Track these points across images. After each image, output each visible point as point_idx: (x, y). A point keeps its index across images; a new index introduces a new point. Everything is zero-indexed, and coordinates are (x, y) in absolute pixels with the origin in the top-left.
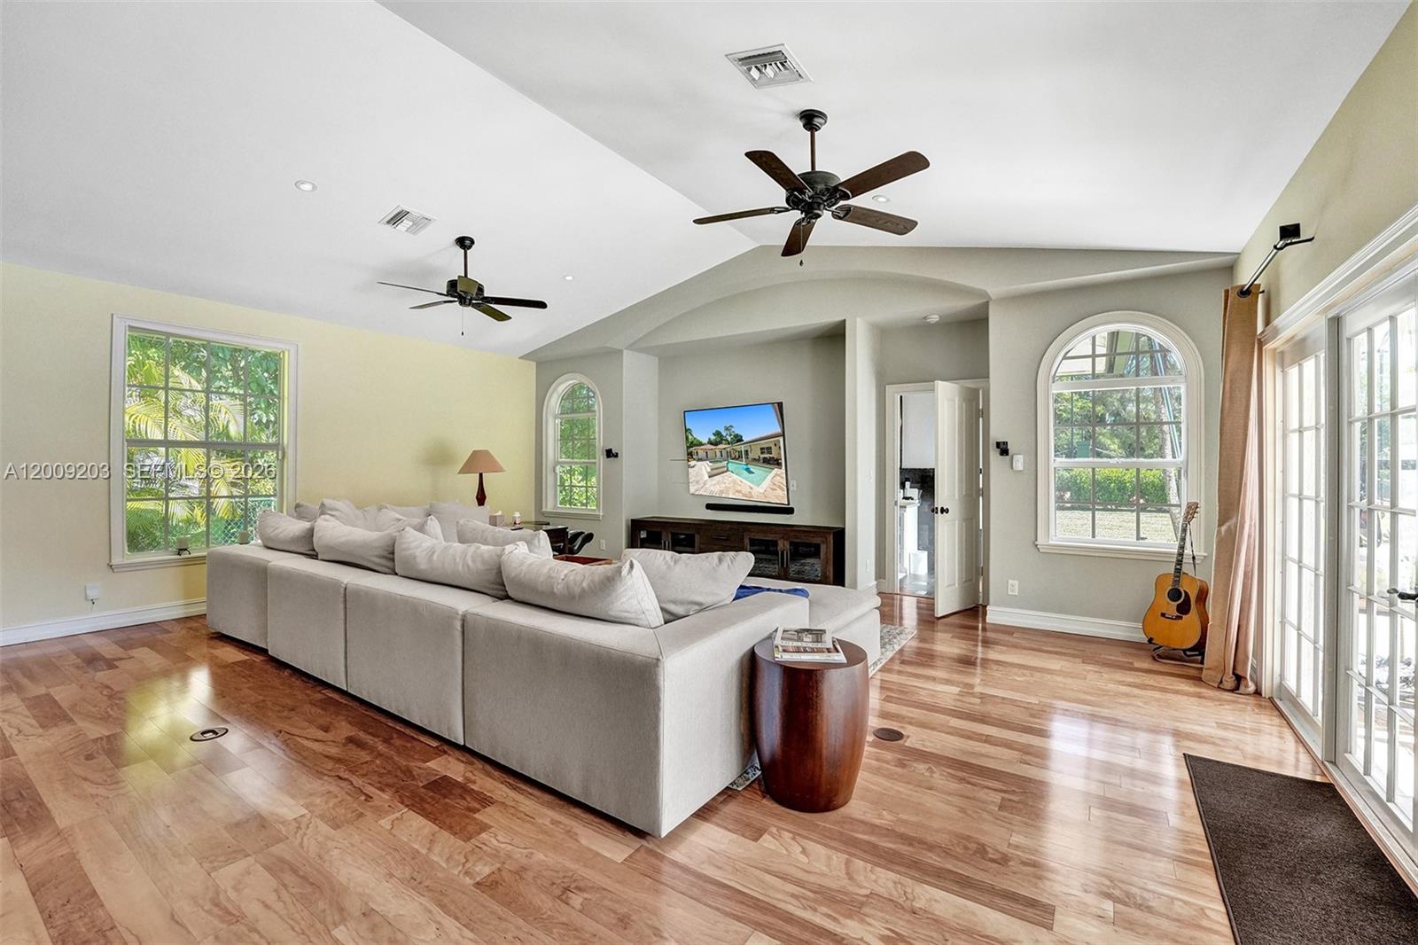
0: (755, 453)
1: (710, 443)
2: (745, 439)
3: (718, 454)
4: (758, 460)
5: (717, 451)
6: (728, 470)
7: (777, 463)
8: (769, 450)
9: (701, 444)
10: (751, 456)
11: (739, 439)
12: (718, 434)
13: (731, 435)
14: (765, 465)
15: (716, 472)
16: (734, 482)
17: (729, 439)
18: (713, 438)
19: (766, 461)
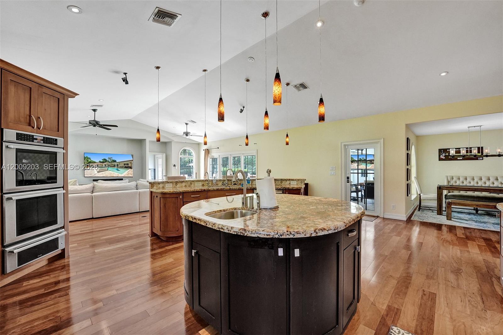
0: (122, 165)
1: (100, 162)
2: (117, 161)
3: (104, 165)
4: (123, 167)
5: (103, 165)
6: (108, 170)
7: (131, 168)
8: (128, 164)
9: (95, 162)
10: (119, 166)
11: (115, 161)
12: (105, 159)
13: (111, 160)
14: (125, 168)
15: (100, 171)
16: (111, 174)
17: (110, 161)
18: (101, 161)
19: (125, 167)
